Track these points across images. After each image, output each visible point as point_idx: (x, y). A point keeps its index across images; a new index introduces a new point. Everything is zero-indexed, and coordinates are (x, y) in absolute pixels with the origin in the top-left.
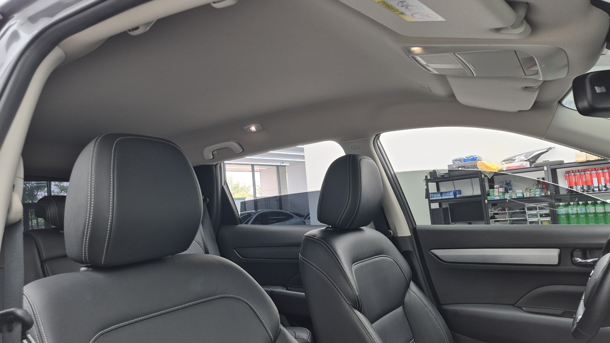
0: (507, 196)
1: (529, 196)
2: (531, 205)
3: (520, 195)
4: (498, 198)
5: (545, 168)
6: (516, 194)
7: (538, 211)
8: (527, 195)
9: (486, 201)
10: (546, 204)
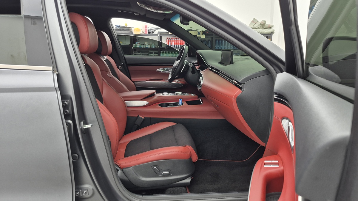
0: (142, 47)
1: (150, 47)
2: (152, 51)
3: (147, 46)
4: (138, 47)
5: (158, 35)
6: (145, 46)
7: (154, 54)
8: (149, 47)
9: (132, 48)
10: (157, 52)
